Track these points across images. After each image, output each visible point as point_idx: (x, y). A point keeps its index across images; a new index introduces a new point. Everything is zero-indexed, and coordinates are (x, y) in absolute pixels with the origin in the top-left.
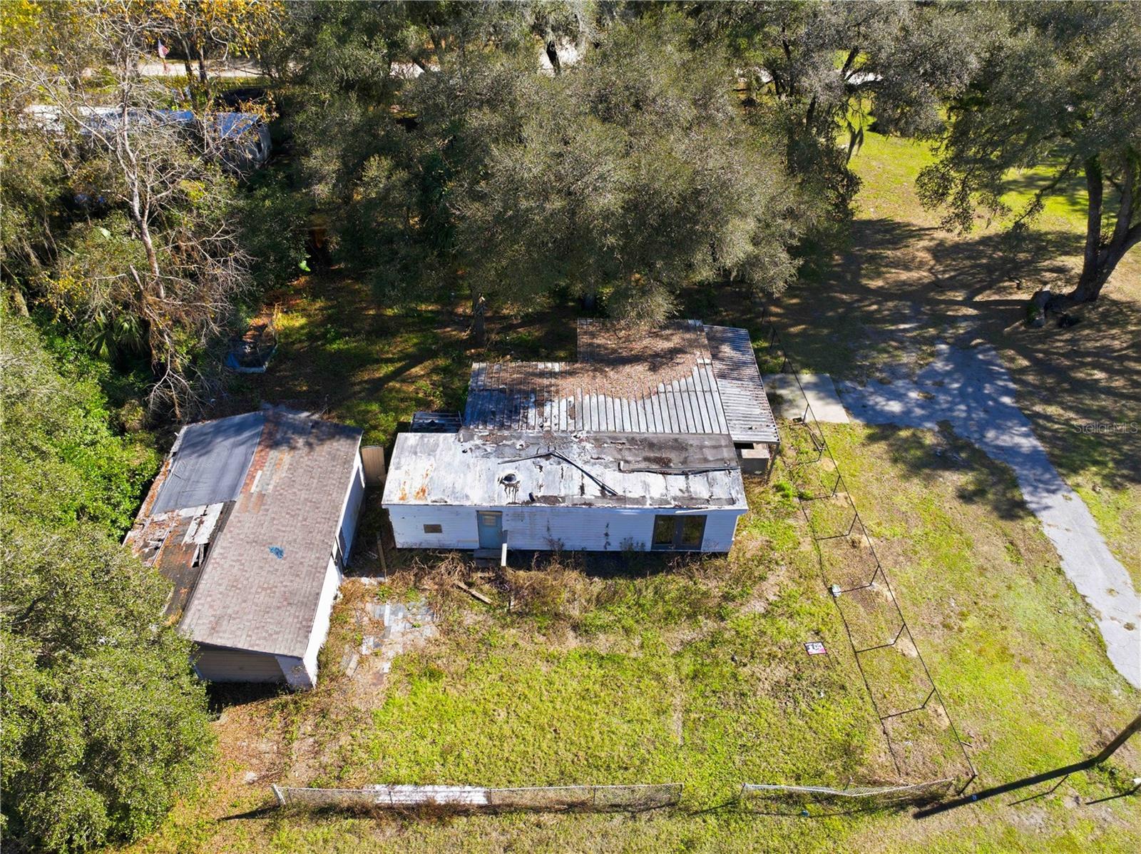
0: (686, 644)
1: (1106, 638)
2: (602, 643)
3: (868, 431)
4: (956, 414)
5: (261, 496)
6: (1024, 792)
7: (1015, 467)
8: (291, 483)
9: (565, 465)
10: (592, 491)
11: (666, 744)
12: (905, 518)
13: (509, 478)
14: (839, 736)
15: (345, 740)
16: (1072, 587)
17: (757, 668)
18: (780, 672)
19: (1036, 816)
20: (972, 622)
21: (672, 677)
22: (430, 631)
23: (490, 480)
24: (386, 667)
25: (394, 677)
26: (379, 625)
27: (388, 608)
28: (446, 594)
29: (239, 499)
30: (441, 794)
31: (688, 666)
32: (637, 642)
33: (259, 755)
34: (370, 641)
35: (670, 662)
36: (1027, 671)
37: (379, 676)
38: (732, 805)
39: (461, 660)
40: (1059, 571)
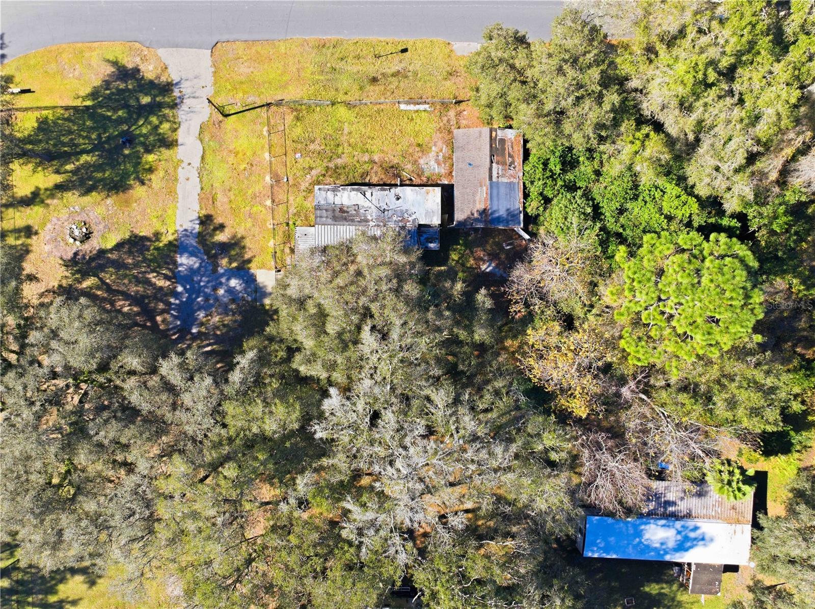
0: (339, 157)
1: (200, 159)
2: (366, 158)
3: (250, 265)
4: (207, 279)
5: (481, 186)
6: (251, 107)
7: (195, 244)
8: (474, 195)
9: (378, 206)
10: (368, 194)
11: (349, 123)
12: (250, 215)
13: (398, 199)
14: (298, 124)
15: (441, 124)
16: (201, 181)
17: (318, 148)
18: (312, 147)
19: (250, 100)
20: (242, 167)
21: (346, 145)
22: (421, 161)
23: (404, 198)
24: (433, 148)
25: (430, 145)
26: (439, 164)
27: (437, 170)
28: (418, 175)
29: (488, 182)
30: (412, 107)
31: (340, 150)
32: (356, 158)
33: (464, 119)
34: (440, 157)
35: (346, 151)
36: (231, 148)
37: (435, 145)
38: (333, 104)
39: (411, 151)
40: (202, 189)
